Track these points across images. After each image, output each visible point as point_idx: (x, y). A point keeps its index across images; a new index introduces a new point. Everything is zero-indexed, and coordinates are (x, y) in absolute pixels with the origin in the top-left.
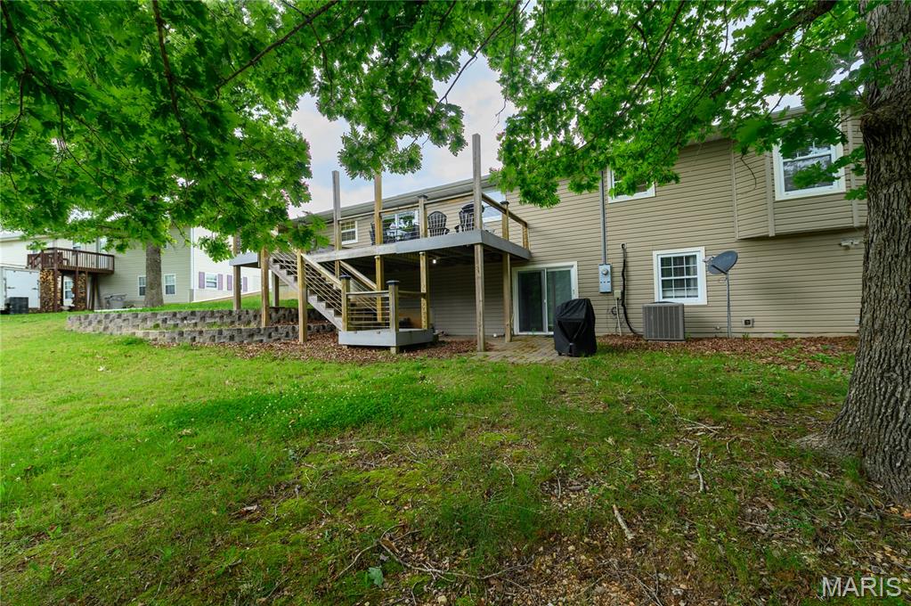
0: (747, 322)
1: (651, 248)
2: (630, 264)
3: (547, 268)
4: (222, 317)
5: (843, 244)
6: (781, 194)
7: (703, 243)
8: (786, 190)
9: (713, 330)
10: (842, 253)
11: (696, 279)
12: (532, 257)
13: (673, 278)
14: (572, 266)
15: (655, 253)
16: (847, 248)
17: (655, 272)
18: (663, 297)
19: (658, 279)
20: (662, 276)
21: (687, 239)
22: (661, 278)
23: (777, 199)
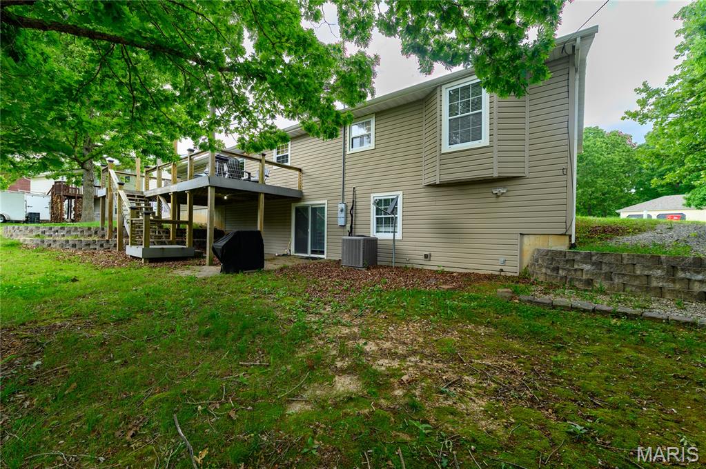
0: (426, 256)
1: (369, 191)
2: (357, 204)
3: (311, 205)
4: (82, 232)
5: (495, 192)
6: (446, 148)
7: (402, 188)
8: (450, 145)
9: (404, 261)
10: (494, 199)
11: (396, 218)
12: (303, 196)
13: (383, 216)
14: (324, 204)
15: (372, 195)
16: (497, 196)
17: (372, 211)
18: (377, 232)
19: (373, 217)
20: (377, 214)
21: (392, 185)
22: (376, 216)
23: (442, 152)
